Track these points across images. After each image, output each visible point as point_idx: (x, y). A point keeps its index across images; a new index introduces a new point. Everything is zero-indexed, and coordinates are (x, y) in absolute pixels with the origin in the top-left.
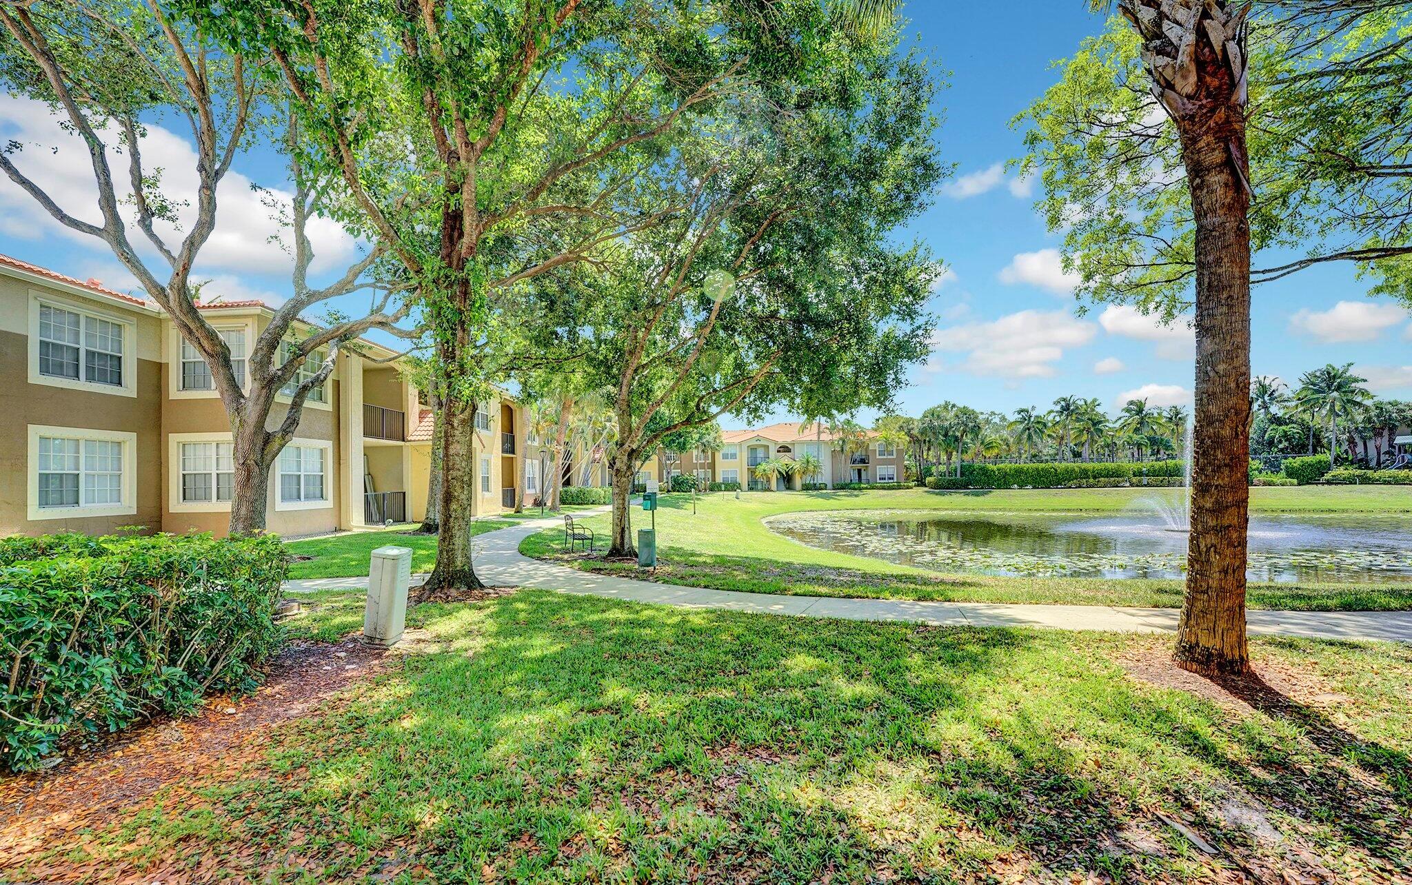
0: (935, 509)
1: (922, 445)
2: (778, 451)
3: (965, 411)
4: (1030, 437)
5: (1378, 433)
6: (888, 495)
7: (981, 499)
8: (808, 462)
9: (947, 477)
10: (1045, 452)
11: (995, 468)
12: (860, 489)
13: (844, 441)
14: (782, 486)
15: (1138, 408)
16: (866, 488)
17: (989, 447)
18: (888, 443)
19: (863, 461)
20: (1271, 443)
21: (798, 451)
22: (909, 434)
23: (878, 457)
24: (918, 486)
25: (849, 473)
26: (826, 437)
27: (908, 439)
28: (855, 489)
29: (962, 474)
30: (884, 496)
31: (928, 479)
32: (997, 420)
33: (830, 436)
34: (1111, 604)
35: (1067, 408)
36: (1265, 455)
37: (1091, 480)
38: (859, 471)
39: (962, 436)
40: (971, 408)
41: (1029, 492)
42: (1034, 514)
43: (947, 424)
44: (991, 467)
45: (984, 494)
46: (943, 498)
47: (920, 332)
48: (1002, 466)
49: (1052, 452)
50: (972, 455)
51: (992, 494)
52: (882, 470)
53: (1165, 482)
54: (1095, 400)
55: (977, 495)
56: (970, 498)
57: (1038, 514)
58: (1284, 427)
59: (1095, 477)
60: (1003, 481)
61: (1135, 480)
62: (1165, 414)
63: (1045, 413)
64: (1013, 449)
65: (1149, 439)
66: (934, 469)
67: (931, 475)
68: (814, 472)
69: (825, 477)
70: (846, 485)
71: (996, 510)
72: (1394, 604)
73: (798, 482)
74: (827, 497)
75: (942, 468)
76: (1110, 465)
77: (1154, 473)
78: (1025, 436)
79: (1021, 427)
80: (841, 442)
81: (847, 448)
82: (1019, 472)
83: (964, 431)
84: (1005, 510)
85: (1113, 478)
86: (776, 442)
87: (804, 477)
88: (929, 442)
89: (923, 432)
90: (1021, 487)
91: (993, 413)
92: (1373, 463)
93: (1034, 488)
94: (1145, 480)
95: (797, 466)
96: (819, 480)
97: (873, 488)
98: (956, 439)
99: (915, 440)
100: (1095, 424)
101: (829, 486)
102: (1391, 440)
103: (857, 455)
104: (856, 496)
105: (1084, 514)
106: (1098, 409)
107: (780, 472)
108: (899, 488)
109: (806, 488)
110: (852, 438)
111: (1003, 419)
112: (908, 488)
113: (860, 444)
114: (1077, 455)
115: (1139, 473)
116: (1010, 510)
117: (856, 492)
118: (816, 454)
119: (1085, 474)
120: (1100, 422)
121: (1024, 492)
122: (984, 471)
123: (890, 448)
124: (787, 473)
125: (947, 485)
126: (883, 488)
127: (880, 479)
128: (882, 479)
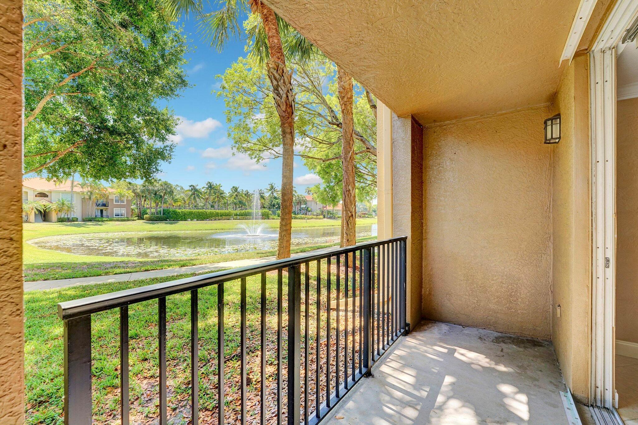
0: (150, 231)
1: (142, 198)
2: (36, 196)
3: (166, 183)
4: (194, 197)
5: (298, 204)
6: (121, 224)
7: (173, 225)
8: (63, 204)
9: (156, 215)
10: (200, 204)
11: (180, 211)
12: (103, 221)
13: (91, 193)
14: (40, 218)
15: (235, 189)
16: (107, 221)
17: (176, 201)
18: (121, 196)
19: (104, 205)
20: (274, 206)
21: (54, 197)
22: (134, 191)
23: (114, 203)
24: (138, 219)
25: (94, 211)
26: (78, 189)
27: (133, 194)
28: (99, 221)
29: (164, 214)
30: (119, 225)
31: (145, 216)
32: (179, 189)
33: (81, 190)
34: (248, 258)
35: (210, 186)
36: (272, 209)
37: (220, 217)
38: (102, 211)
39: (164, 195)
40: (169, 182)
41: (195, 222)
42: (198, 231)
43: (156, 189)
44: (178, 210)
45: (174, 223)
46: (154, 225)
47: (168, 148)
48: (184, 210)
49: (202, 205)
50: (168, 205)
51: (178, 223)
52: (116, 211)
53: (245, 218)
54: (220, 185)
55: (171, 224)
56: (168, 225)
57: (200, 231)
58: (277, 200)
59: (221, 216)
60: (184, 217)
61: (235, 217)
62: (244, 192)
63: (201, 188)
64: (187, 202)
65: (239, 202)
66: (148, 211)
67: (147, 214)
68: (68, 211)
69: (77, 212)
70: (93, 219)
71: (181, 230)
72: (309, 250)
73: (54, 216)
74: (79, 226)
75: (153, 210)
76: (226, 211)
77: (241, 215)
78: (193, 197)
79: (190, 193)
80: (89, 193)
81: (93, 197)
82: (191, 213)
83: (165, 193)
84: (185, 230)
85: (227, 216)
86: (34, 190)
87: (59, 214)
88: (145, 197)
89: (143, 192)
90: (192, 220)
91: (177, 185)
92: (296, 213)
93: (197, 220)
94: (238, 217)
95: (54, 206)
96: (71, 216)
97: (111, 220)
98: (161, 197)
99: (137, 195)
100: (220, 195)
101: (80, 218)
102: (300, 206)
103: (100, 202)
104: (100, 225)
105: (218, 231)
106: (221, 188)
107: (37, 210)
108: (128, 220)
109: (61, 220)
110: (97, 191)
111: (182, 188)
112: (133, 220)
113: (104, 196)
114: (212, 206)
115: (236, 215)
116: (187, 230)
117: (100, 223)
118: (70, 199)
119: (217, 215)
120: (222, 194)
121: (193, 222)
122: (175, 213)
123: (122, 199)
124: (45, 212)
125: (155, 219)
126: (118, 220)
127: (116, 215)
128: (117, 215)
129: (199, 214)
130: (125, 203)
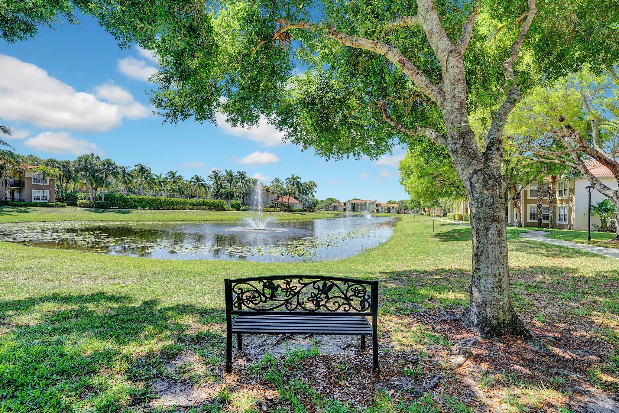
3: (109, 162)
9: (95, 201)
11: (128, 197)
18: (45, 174)
19: (18, 185)
23: (33, 183)
29: (105, 200)
31: (79, 202)
38: (12, 192)
40: (113, 161)
41: (147, 211)
43: (96, 168)
44: (126, 196)
48: (133, 196)
52: (35, 193)
53: (201, 208)
55: (123, 213)
58: (225, 190)
59: (176, 205)
66: (79, 195)
67: (80, 199)
70: (3, 202)
75: (91, 195)
77: (197, 204)
82: (142, 200)
83: (107, 174)
85: (183, 205)
89: (78, 171)
90: (143, 208)
93: (150, 209)
94: (195, 207)
103: (12, 180)
110: (10, 166)
115: (192, 204)
121: (143, 211)
122: (122, 199)
123: (44, 178)
125: (96, 206)
126: (44, 206)
127: (34, 199)
128: (37, 199)
129: (152, 202)
130: (48, 184)
